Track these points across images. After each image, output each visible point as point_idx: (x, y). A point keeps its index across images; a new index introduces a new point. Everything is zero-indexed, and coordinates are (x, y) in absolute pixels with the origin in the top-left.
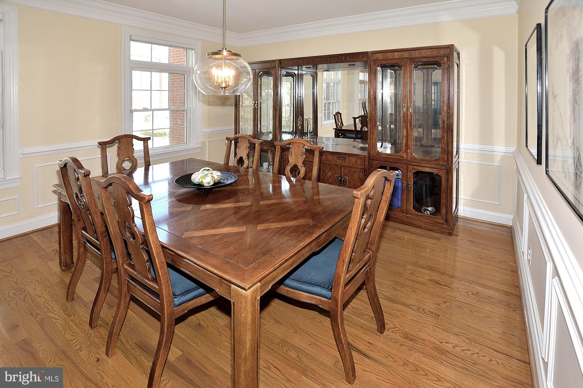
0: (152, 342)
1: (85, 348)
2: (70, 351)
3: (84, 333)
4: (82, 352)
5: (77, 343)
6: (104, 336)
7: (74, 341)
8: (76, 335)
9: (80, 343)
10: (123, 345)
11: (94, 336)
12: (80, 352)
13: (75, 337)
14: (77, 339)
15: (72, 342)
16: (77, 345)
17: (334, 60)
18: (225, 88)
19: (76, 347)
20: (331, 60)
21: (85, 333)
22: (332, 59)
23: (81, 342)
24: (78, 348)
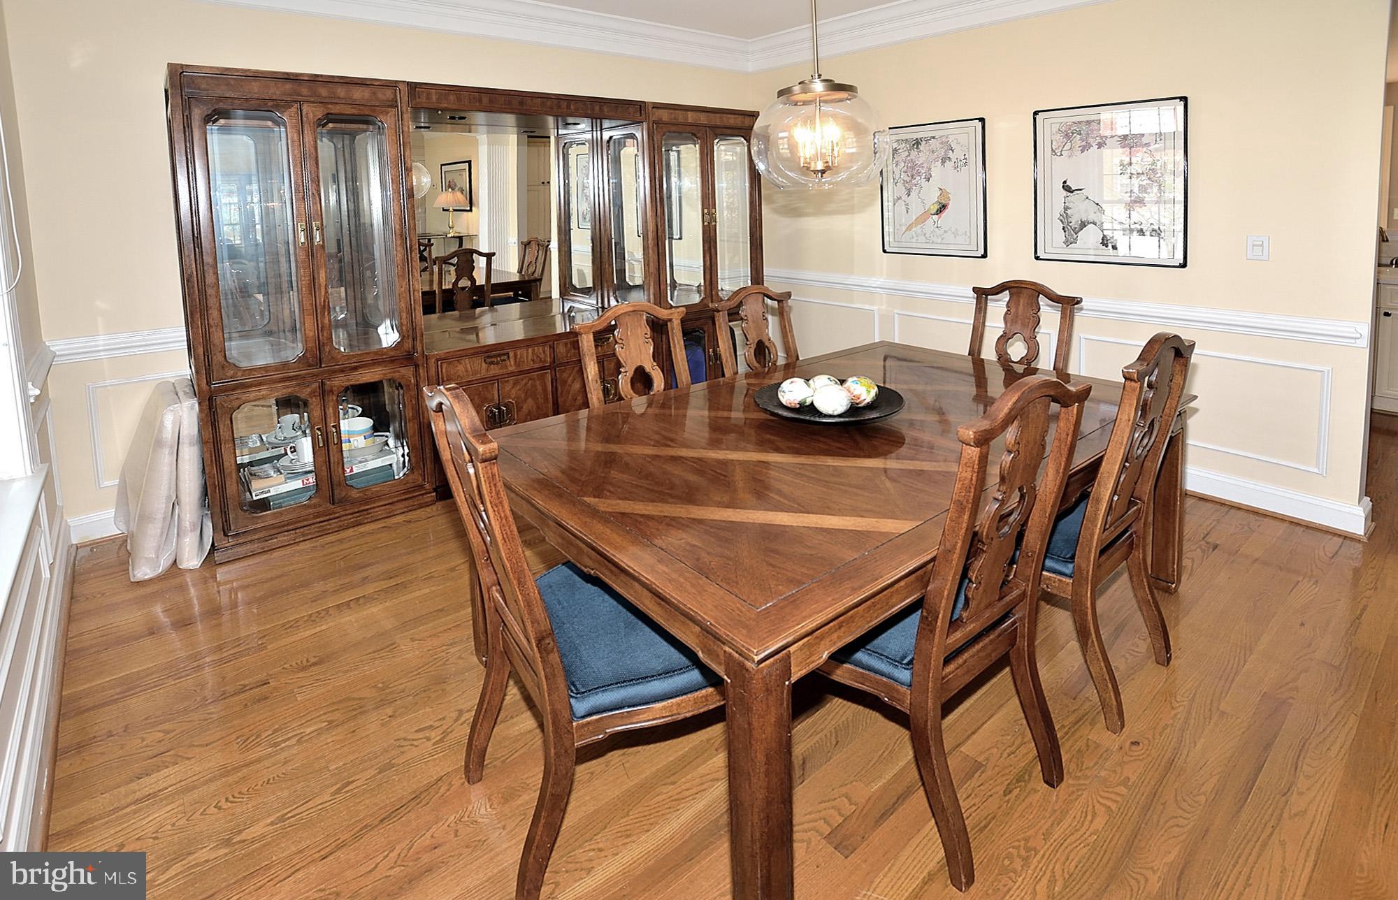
0: (1062, 678)
1: (1118, 776)
2: (1136, 800)
3: (1080, 793)
4: (1130, 776)
5: (1112, 796)
6: (1074, 752)
7: (1109, 803)
8: (1090, 807)
9: (1110, 790)
10: (1084, 716)
11: (1081, 771)
12: (1132, 780)
13: (1097, 806)
14: (1101, 800)
15: (1114, 807)
16: (1116, 793)
17: (577, 109)
18: (823, 172)
19: (1123, 793)
20: (568, 107)
21: (1078, 790)
22: (572, 107)
23: (1106, 789)
24: (1122, 788)
